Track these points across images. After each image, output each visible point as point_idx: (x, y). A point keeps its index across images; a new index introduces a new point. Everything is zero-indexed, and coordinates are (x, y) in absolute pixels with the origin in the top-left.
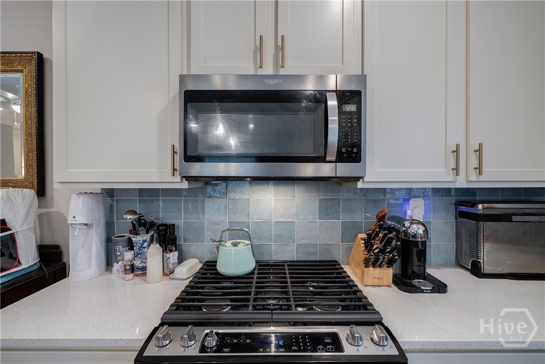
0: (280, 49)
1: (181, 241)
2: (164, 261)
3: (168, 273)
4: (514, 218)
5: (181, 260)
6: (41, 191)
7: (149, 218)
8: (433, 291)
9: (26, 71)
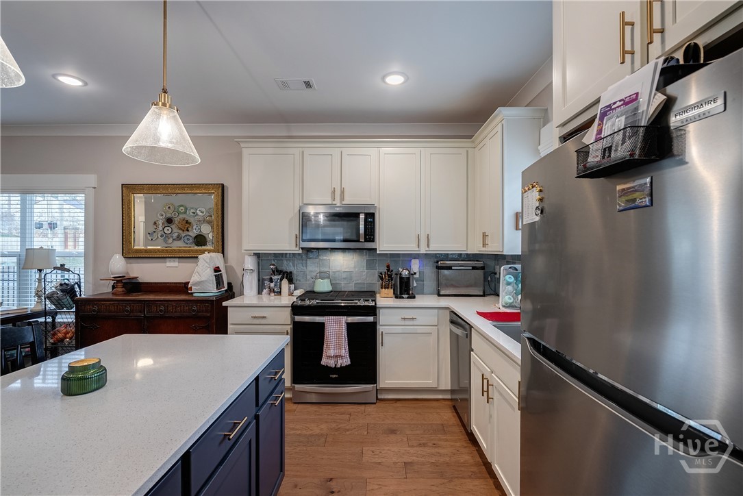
0: (342, 192)
1: (294, 281)
2: (290, 287)
3: (291, 294)
4: (453, 268)
5: (295, 289)
6: (223, 253)
7: (280, 268)
8: (408, 298)
9: (216, 193)
